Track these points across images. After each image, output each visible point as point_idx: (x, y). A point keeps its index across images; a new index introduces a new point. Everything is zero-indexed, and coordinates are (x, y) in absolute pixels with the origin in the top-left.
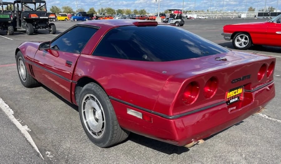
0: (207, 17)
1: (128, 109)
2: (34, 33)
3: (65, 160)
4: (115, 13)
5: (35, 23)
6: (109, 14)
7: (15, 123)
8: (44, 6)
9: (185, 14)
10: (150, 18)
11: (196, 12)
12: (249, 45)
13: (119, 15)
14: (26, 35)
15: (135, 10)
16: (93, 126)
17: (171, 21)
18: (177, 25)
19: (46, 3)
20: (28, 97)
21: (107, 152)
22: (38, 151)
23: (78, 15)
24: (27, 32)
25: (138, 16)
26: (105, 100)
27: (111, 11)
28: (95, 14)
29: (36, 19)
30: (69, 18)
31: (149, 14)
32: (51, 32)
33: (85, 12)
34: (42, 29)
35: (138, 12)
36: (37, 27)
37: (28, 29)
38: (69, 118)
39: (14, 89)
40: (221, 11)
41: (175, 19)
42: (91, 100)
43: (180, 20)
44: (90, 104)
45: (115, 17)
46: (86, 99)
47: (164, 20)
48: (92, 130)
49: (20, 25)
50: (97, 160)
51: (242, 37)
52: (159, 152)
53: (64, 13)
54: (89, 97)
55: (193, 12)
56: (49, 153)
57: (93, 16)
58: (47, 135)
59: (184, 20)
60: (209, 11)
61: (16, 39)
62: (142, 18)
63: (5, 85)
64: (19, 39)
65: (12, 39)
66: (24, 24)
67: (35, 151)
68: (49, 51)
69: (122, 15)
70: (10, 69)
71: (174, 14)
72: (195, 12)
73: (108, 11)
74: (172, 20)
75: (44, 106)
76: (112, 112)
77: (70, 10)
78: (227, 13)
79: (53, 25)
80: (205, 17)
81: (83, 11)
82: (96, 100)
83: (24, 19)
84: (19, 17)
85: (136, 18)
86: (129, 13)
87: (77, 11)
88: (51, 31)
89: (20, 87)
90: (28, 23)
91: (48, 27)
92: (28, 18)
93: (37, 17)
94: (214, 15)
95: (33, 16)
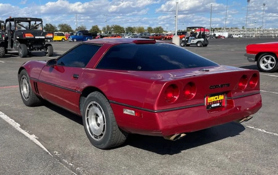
0: (241, 36)
1: (124, 109)
2: (28, 55)
3: (71, 157)
4: (124, 31)
5: (30, 44)
6: (116, 33)
7: (23, 133)
8: (40, 25)
9: (213, 31)
10: (167, 37)
11: (228, 29)
12: (276, 67)
13: (129, 34)
14: (18, 58)
15: (149, 28)
16: (95, 130)
17: (192, 40)
18: (199, 45)
19: (43, 21)
20: (32, 114)
21: (107, 153)
22: (47, 151)
23: (78, 34)
24: (19, 54)
25: (152, 35)
26: (106, 105)
27: (119, 29)
28: (99, 33)
29: (30, 40)
30: (66, 38)
31: (167, 32)
32: (47, 55)
33: (87, 31)
34: (36, 51)
35: (153, 30)
36: (32, 48)
37: (21, 51)
38: (73, 130)
39: (16, 108)
40: (260, 28)
41: (196, 38)
42: (94, 107)
43: (202, 40)
44: (93, 110)
45: (123, 36)
46: (90, 107)
47: (183, 39)
48: (94, 134)
49: (12, 46)
50: (98, 158)
51: (268, 59)
52: (153, 153)
53: (61, 32)
54: (92, 104)
55: (223, 29)
56: (57, 152)
57: (96, 36)
58: (54, 141)
59: (208, 40)
60: (245, 27)
61: (8, 62)
62: (157, 37)
63: (7, 105)
64: (11, 62)
65: (3, 62)
66: (17, 45)
67: (44, 151)
68: (55, 67)
69: (132, 34)
70: (8, 90)
71: (195, 32)
72: (226, 29)
73: (115, 29)
74: (194, 39)
75: (48, 121)
76: (111, 115)
77: (68, 29)
78: (268, 31)
79: (50, 46)
80: (239, 36)
81: (83, 30)
82: (98, 106)
83: (17, 39)
84: (10, 37)
85: (150, 37)
86: (142, 31)
87: (77, 30)
88: (47, 53)
89: (21, 106)
90: (21, 43)
91: (44, 48)
92: (22, 38)
93: (32, 37)
94: (251, 33)
95: (28, 36)
